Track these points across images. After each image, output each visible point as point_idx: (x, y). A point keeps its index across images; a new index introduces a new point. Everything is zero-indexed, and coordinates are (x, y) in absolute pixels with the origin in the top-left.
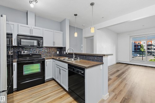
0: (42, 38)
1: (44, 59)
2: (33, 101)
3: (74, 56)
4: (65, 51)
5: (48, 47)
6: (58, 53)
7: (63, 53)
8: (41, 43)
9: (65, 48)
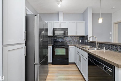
0: (67, 29)
1: (68, 46)
2: (58, 76)
3: (97, 45)
4: (87, 39)
5: (72, 36)
6: (80, 41)
7: (85, 41)
8: (66, 33)
9: (87, 36)
